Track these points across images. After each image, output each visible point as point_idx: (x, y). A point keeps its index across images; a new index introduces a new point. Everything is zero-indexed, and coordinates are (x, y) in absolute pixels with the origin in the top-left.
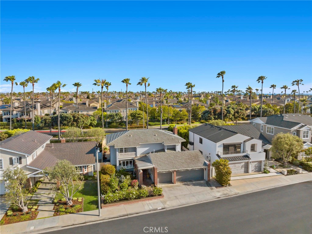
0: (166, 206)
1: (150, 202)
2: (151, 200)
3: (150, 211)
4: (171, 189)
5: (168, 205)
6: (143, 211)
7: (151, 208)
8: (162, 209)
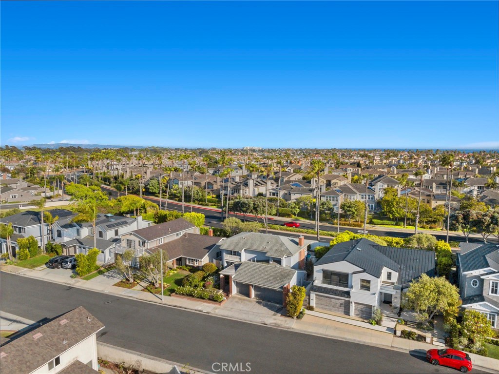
2: (209, 303)
5: (215, 312)
6: (192, 308)
8: (207, 313)
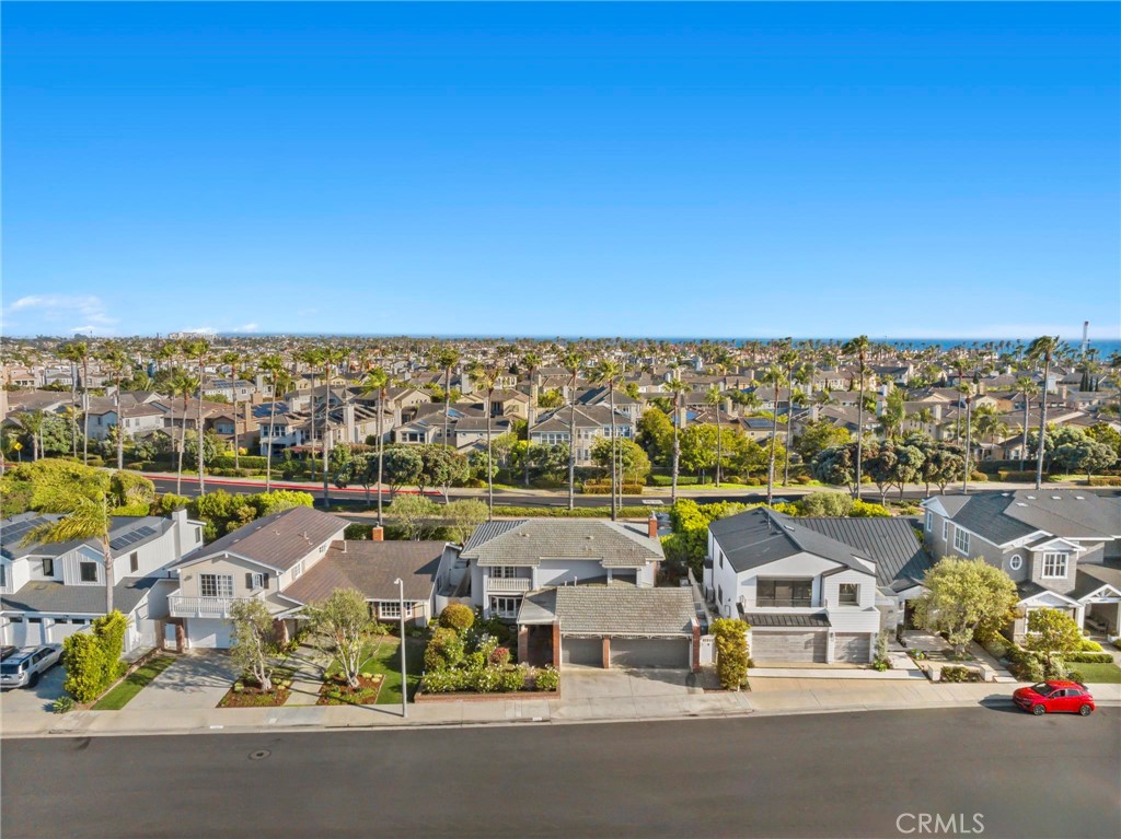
0: (554, 716)
1: (526, 702)
2: (528, 698)
3: (513, 721)
4: (590, 679)
5: (561, 715)
6: (498, 718)
7: (519, 715)
8: (543, 721)
